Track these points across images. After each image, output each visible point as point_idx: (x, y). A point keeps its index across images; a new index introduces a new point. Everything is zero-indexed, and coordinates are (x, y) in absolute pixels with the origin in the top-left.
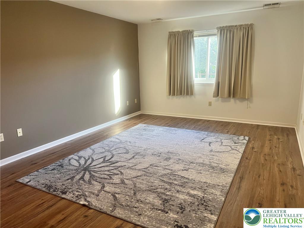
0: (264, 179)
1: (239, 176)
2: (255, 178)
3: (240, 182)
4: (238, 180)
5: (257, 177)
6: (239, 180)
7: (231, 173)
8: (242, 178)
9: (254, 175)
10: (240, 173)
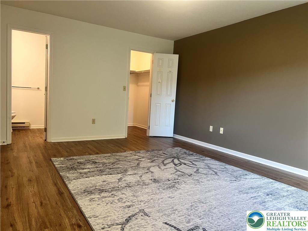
0: (34, 202)
1: (66, 194)
2: (45, 199)
3: (58, 189)
4: (63, 190)
5: (44, 202)
6: (61, 190)
7: (76, 193)
8: (60, 194)
9: (48, 202)
10: (67, 198)
